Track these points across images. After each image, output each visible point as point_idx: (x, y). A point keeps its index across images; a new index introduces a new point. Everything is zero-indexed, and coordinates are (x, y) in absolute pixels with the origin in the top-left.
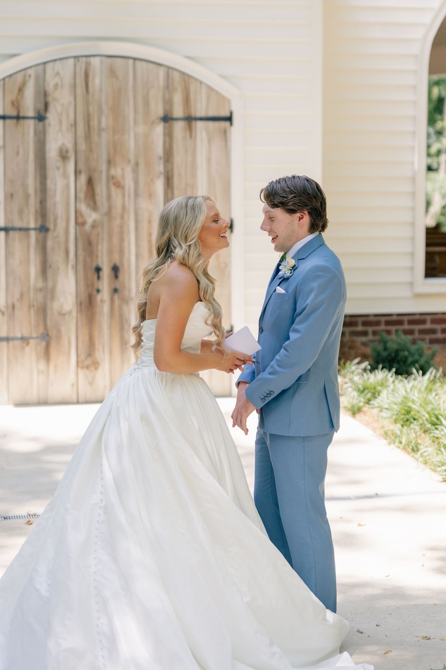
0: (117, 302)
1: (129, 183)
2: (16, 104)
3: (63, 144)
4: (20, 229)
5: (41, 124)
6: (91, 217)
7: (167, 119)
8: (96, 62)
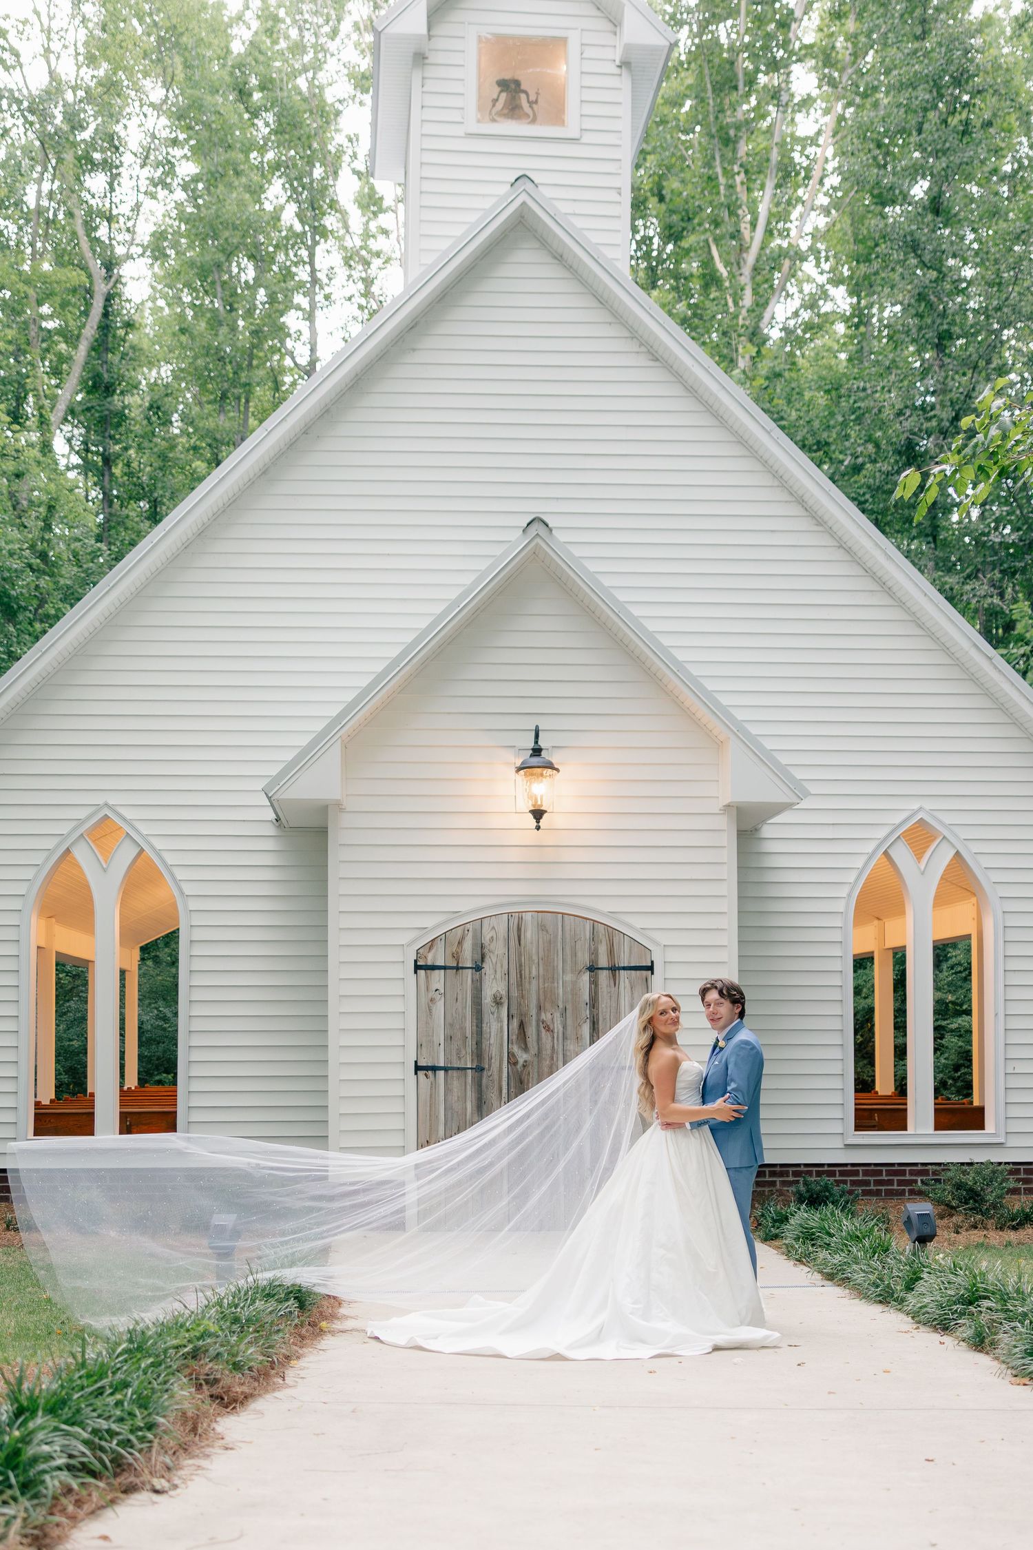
1: (558, 1027)
2: (456, 956)
3: (498, 991)
4: (458, 1069)
5: (478, 974)
6: (522, 1057)
7: (593, 969)
8: (527, 917)
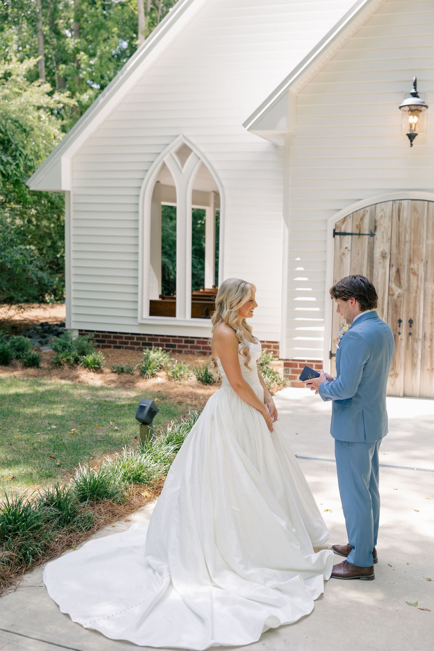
0: (411, 340)
1: (421, 273)
2: (359, 227)
3: (384, 249)
5: (372, 238)
6: (397, 291)
8: (405, 203)
